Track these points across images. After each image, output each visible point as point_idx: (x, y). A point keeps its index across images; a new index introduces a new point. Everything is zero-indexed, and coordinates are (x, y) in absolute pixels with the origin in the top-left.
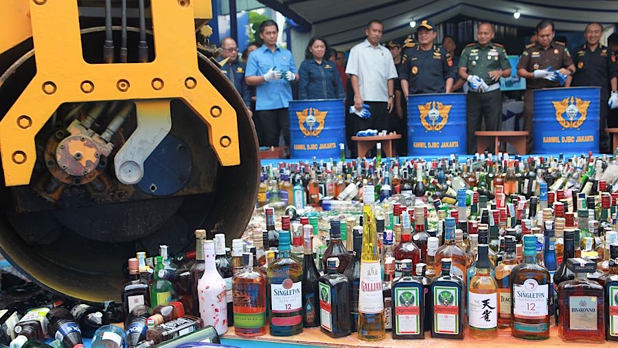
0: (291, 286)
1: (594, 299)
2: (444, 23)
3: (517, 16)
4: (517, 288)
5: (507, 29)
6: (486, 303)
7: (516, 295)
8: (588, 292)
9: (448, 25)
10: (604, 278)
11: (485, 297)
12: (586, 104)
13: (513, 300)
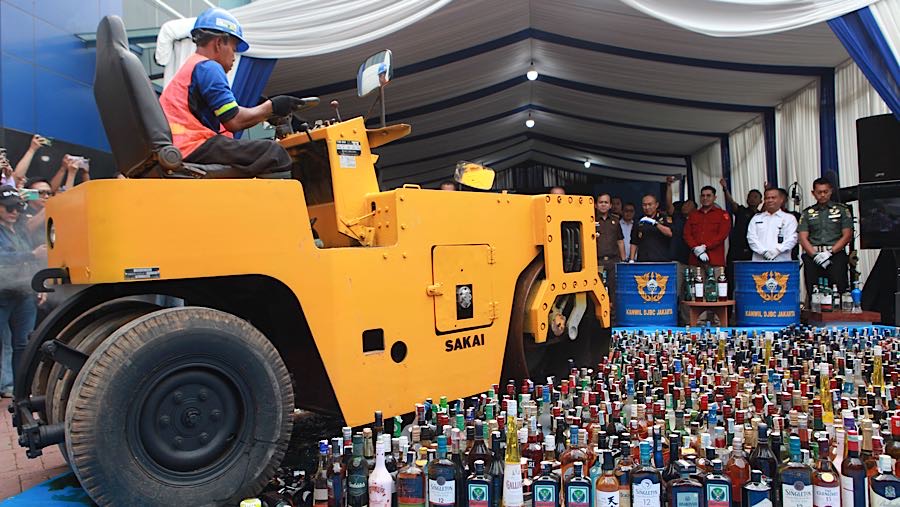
0: (444, 483)
1: (696, 495)
2: (514, 168)
3: (587, 165)
4: (635, 487)
5: (577, 175)
6: (611, 499)
7: (635, 493)
8: (691, 489)
9: (517, 170)
10: (702, 475)
11: (610, 494)
12: (665, 279)
13: (632, 497)
